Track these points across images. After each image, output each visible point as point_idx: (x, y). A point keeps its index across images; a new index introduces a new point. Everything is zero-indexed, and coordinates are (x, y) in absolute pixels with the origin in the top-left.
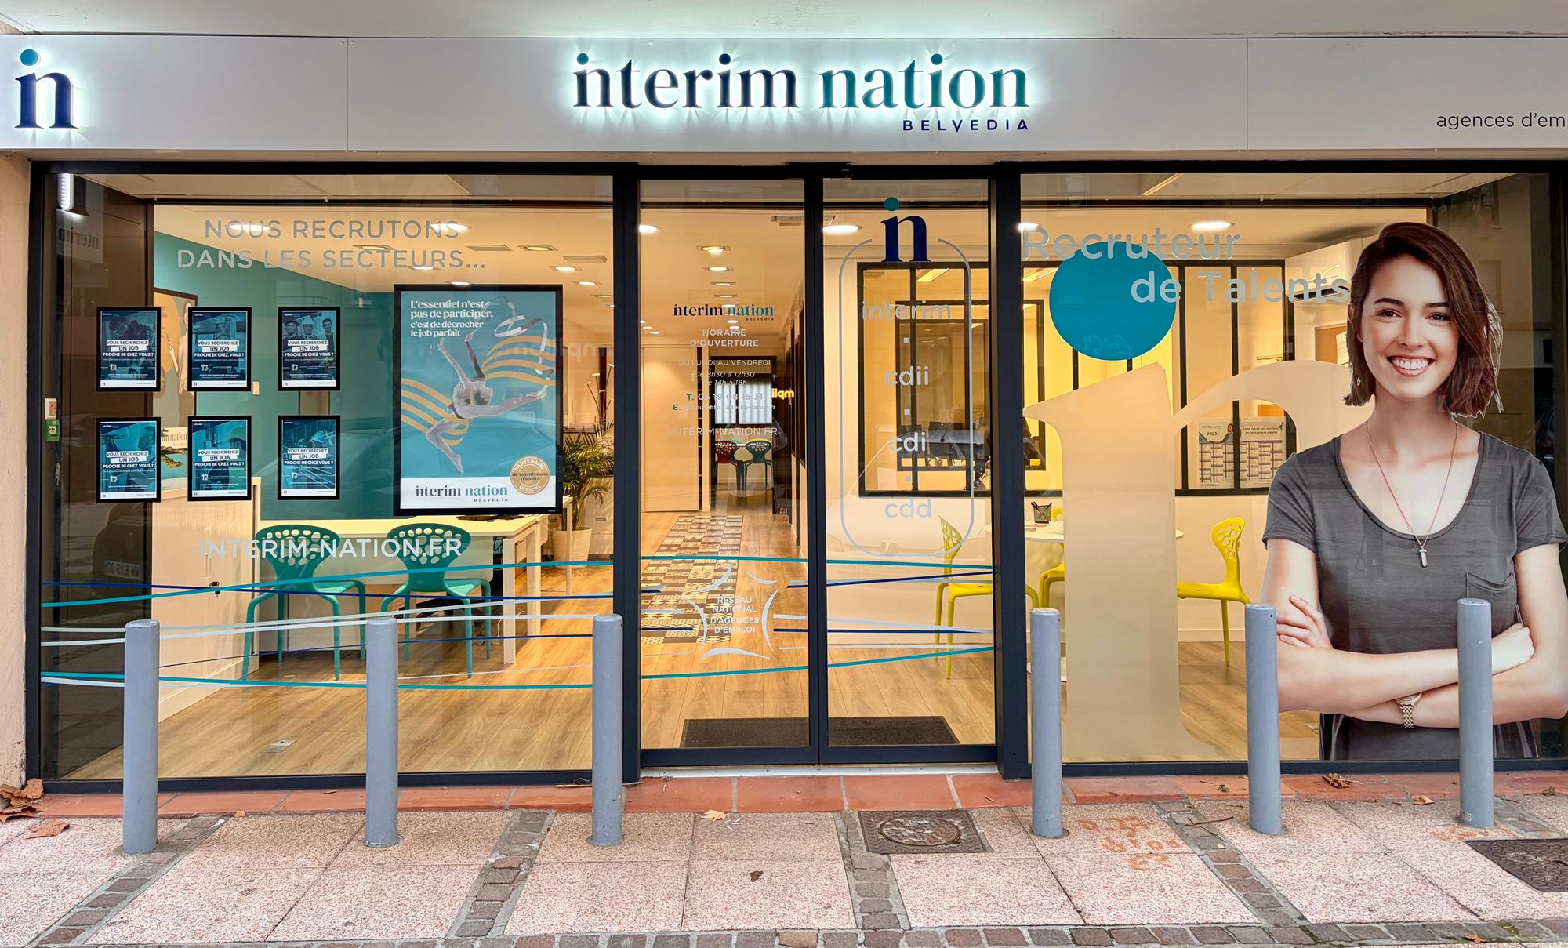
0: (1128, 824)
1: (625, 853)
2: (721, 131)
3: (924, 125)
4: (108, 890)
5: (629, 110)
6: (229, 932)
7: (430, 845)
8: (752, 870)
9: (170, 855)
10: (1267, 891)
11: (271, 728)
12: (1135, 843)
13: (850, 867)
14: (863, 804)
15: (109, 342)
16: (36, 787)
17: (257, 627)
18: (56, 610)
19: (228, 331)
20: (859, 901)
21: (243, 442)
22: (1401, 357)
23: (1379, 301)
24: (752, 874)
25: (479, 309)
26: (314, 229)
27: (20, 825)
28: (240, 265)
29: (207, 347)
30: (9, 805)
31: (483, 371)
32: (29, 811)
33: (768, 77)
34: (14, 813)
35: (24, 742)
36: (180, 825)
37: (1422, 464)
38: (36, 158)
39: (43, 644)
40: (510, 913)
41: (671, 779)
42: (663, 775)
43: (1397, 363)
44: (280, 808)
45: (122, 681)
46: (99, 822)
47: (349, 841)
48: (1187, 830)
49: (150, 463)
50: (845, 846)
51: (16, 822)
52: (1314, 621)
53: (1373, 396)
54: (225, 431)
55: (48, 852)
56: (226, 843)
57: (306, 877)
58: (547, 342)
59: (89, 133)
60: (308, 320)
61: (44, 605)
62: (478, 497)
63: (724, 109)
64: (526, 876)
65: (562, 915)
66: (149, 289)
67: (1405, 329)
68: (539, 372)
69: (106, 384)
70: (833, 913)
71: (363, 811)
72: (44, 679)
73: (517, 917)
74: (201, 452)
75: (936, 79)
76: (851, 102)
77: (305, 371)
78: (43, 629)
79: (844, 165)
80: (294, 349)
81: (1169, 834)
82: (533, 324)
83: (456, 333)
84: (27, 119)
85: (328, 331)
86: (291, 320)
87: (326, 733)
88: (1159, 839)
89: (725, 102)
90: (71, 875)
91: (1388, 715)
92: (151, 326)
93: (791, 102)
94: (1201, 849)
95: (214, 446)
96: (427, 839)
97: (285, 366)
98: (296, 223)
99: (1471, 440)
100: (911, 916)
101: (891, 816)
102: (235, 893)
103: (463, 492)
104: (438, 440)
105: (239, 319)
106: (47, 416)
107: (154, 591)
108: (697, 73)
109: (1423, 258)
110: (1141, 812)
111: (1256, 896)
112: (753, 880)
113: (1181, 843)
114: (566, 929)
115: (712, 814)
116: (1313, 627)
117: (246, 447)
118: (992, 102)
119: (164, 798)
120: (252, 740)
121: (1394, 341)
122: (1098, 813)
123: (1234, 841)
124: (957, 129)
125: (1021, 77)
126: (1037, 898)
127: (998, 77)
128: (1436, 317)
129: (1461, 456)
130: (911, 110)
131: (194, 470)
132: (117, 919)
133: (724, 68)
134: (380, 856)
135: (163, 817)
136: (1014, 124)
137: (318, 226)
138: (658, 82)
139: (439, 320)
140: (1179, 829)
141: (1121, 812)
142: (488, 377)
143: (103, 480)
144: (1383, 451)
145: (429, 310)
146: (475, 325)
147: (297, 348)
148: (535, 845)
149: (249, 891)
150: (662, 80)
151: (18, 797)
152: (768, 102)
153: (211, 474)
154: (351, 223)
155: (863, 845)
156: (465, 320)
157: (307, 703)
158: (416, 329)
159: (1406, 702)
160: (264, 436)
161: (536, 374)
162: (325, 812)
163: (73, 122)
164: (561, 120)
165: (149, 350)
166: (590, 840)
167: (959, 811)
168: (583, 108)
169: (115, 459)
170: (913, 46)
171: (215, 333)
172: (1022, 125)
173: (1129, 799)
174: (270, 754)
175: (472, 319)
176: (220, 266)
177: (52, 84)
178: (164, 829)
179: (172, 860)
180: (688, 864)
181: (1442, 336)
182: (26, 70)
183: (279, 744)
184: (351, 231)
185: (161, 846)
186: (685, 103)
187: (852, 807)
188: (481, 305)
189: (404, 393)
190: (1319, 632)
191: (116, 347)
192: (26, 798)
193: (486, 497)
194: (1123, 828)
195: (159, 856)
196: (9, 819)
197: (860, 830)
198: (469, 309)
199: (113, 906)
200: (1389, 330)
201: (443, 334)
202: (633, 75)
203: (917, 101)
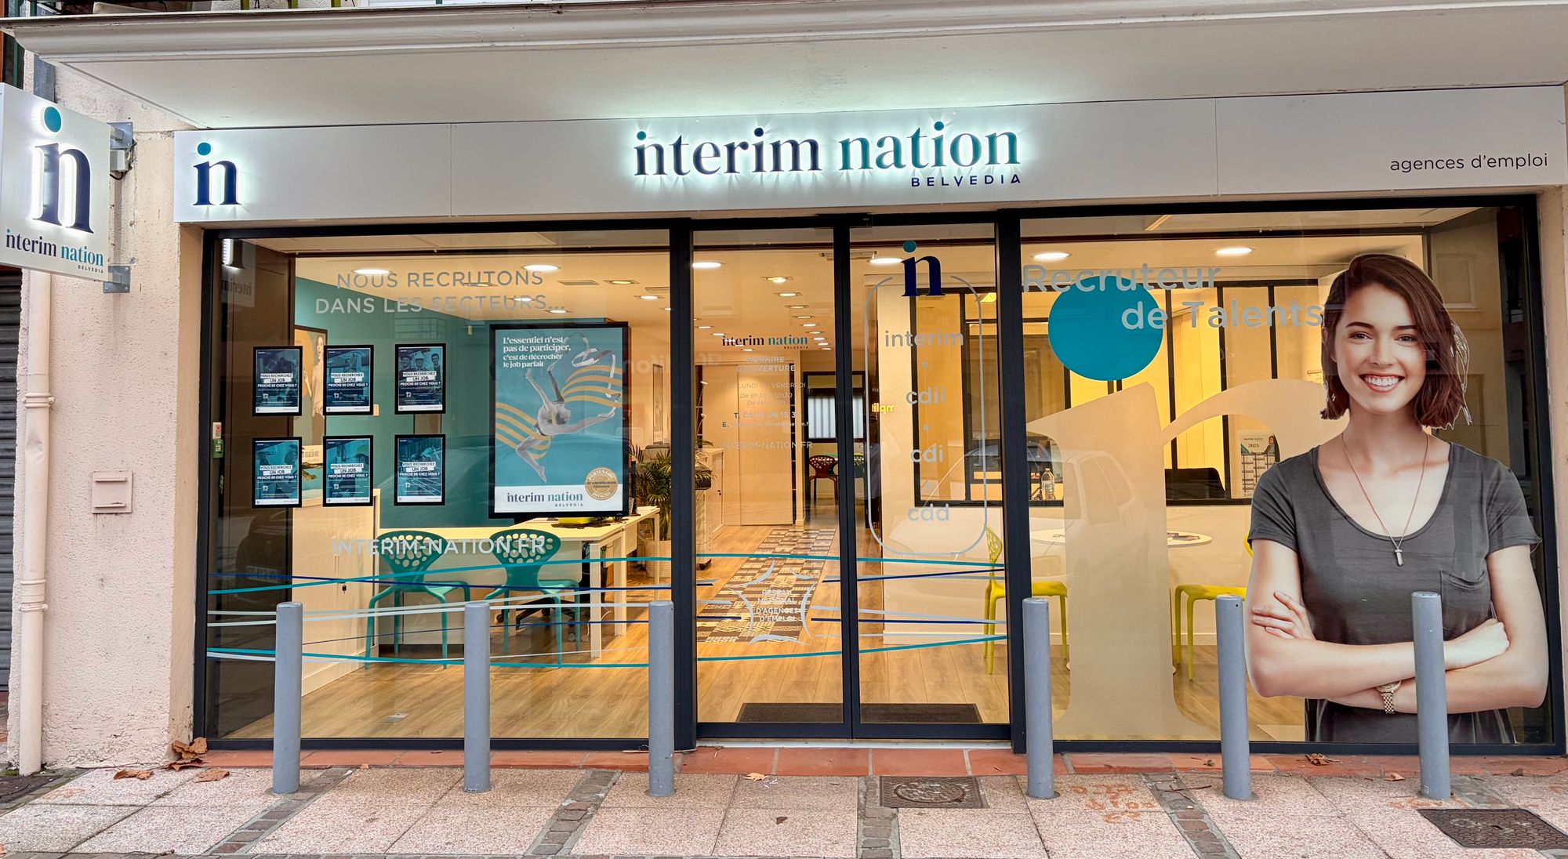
0: (1115, 790)
1: (675, 802)
2: (759, 191)
3: (929, 181)
4: (262, 818)
5: (681, 177)
6: (357, 847)
7: (516, 793)
8: (779, 816)
9: (310, 794)
10: (1218, 841)
11: (390, 704)
12: (1115, 804)
13: (862, 815)
14: (887, 771)
15: (262, 376)
16: (201, 745)
17: (377, 612)
18: (219, 596)
19: (355, 365)
20: (863, 840)
21: (366, 457)
22: (1372, 375)
23: (1351, 325)
24: (777, 819)
25: (560, 344)
26: (425, 280)
27: (190, 773)
28: (365, 310)
29: (339, 378)
30: (181, 758)
31: (563, 395)
32: (197, 762)
33: (795, 146)
34: (185, 763)
35: (192, 707)
36: (319, 774)
37: (1395, 472)
38: (207, 227)
39: (209, 625)
40: (576, 841)
41: (722, 748)
42: (715, 745)
43: (1369, 380)
44: (397, 763)
45: (274, 656)
46: (253, 772)
47: (451, 788)
48: (1165, 795)
49: (294, 475)
50: (862, 802)
51: (186, 771)
52: (1297, 614)
53: (1347, 411)
54: (353, 448)
55: (213, 792)
56: (354, 786)
57: (417, 811)
58: (615, 370)
59: (250, 208)
60: (419, 355)
61: (210, 592)
62: (558, 503)
63: (759, 173)
64: (592, 816)
65: (617, 842)
66: (291, 327)
67: (1376, 350)
68: (609, 396)
69: (260, 410)
70: (839, 847)
71: (462, 767)
72: (209, 654)
73: (581, 843)
74: (333, 466)
75: (938, 142)
76: (865, 165)
77: (417, 398)
78: (209, 612)
79: (865, 215)
80: (408, 380)
81: (1149, 797)
82: (603, 355)
83: (541, 364)
84: (203, 198)
85: (436, 364)
86: (405, 355)
87: (435, 709)
88: (1138, 801)
89: (759, 168)
90: (232, 808)
91: (1369, 701)
92: (295, 361)
93: (815, 166)
94: (1172, 808)
95: (344, 461)
96: (514, 788)
97: (401, 394)
98: (409, 274)
99: (1442, 450)
100: (903, 851)
101: (908, 781)
102: (361, 821)
103: (546, 498)
104: (525, 455)
105: (364, 355)
106: (214, 437)
107: (295, 581)
108: (736, 145)
109: (1390, 285)
110: (1128, 781)
111: (1204, 844)
112: (778, 823)
113: (1156, 804)
114: (620, 852)
115: (754, 776)
116: (1296, 619)
117: (369, 461)
118: (987, 161)
119: (304, 754)
120: (374, 713)
121: (1366, 361)
122: (1090, 781)
123: (1204, 804)
124: (958, 184)
125: (1012, 139)
126: (1014, 840)
127: (992, 139)
128: (1405, 338)
129: (1433, 464)
130: (917, 170)
131: (328, 480)
132: (270, 837)
133: (758, 140)
134: (475, 798)
135: (304, 768)
136: (1008, 178)
137: (427, 277)
138: (703, 154)
139: (527, 353)
140: (1158, 795)
141: (1111, 781)
142: (566, 400)
143: (257, 489)
144: (1358, 460)
145: (518, 345)
146: (556, 357)
147: (410, 378)
148: (602, 795)
149: (372, 820)
150: (707, 151)
151: (187, 752)
152: (796, 167)
153: (341, 484)
154: (455, 273)
155: (878, 802)
156: (548, 353)
157: (419, 686)
158: (508, 361)
159: (1386, 689)
160: (384, 452)
161: (606, 398)
162: (433, 767)
163: (238, 200)
164: (625, 186)
165: (294, 382)
166: (647, 792)
167: (969, 778)
168: (642, 176)
169: (267, 471)
170: (919, 115)
171: (345, 367)
172: (1015, 179)
173: (1122, 770)
174: (390, 723)
175: (553, 352)
176: (349, 311)
177: (222, 169)
178: (305, 776)
179: (311, 798)
180: (726, 811)
181: (1411, 356)
182: (202, 159)
183: (396, 716)
184: (455, 280)
185: (302, 788)
186: (726, 169)
187: (875, 773)
188: (561, 340)
189: (498, 415)
190: (1302, 624)
191: (268, 379)
192: (193, 752)
193: (565, 502)
194: (1109, 792)
195: (301, 795)
196: (181, 768)
197: (878, 790)
198: (551, 344)
199: (266, 829)
200: (1361, 350)
201: (530, 365)
202: (683, 148)
203: (922, 162)
